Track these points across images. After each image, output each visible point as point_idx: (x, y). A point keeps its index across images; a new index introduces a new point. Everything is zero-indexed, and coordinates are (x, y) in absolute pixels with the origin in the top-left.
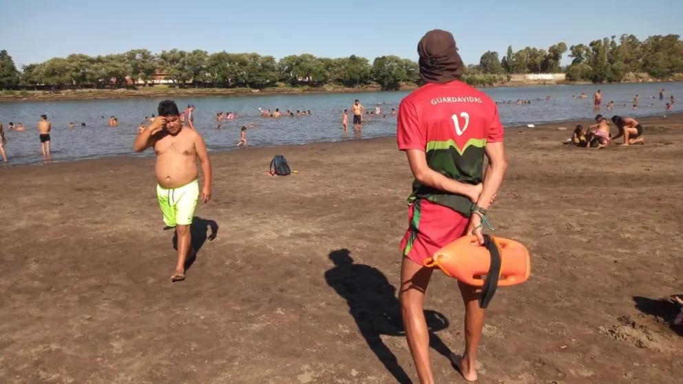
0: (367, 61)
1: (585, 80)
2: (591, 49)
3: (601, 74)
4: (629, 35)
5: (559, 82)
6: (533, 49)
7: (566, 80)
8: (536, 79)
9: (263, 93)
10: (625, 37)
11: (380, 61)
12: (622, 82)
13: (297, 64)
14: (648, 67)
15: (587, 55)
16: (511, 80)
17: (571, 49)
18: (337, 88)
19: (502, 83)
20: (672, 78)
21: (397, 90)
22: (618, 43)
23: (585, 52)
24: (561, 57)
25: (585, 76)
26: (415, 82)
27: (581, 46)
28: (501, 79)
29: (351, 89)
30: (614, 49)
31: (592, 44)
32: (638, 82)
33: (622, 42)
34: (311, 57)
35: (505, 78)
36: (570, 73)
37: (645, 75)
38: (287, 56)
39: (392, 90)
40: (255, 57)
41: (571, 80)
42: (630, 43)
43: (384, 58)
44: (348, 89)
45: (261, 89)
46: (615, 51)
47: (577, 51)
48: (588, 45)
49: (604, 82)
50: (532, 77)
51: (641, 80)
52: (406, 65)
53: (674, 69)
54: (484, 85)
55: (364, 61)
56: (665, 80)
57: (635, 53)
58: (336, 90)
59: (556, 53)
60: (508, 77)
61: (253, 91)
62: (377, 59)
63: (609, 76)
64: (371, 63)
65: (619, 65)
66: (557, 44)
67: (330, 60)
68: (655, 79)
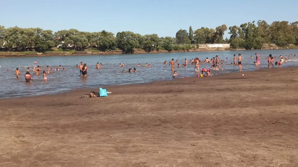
0: (113, 35)
1: (242, 48)
2: (241, 28)
3: (250, 44)
4: (262, 21)
5: (226, 49)
6: (206, 28)
7: (231, 48)
8: (213, 47)
9: (45, 55)
10: (260, 22)
11: (121, 35)
12: (262, 49)
13: (67, 36)
14: (274, 40)
15: (239, 32)
16: (199, 48)
17: (230, 29)
18: (94, 52)
19: (194, 49)
20: (288, 47)
21: (132, 53)
22: (257, 26)
23: (238, 31)
24: (224, 34)
25: (241, 46)
26: (143, 49)
27: (235, 27)
28: (194, 47)
29: (103, 52)
30: (255, 29)
31: (241, 26)
32: (271, 49)
33: (259, 25)
34: (76, 31)
35: (196, 46)
36: (233, 43)
37: (274, 45)
38: (60, 30)
39: (129, 54)
40: (39, 30)
41: (233, 48)
42: (263, 26)
43: (123, 32)
44: (101, 52)
45: (43, 52)
46: (256, 30)
47: (233, 30)
48: (239, 27)
49: (252, 49)
50: (210, 46)
51: (272, 48)
52: (138, 37)
53: (289, 42)
54: (184, 51)
55: (111, 34)
56: (285, 48)
57: (267, 32)
58: (94, 53)
59: (220, 31)
60: (197, 46)
61: (38, 53)
62: (118, 34)
63: (255, 45)
64: (115, 36)
65: (259, 38)
66: (221, 26)
67: (89, 33)
68: (280, 48)
